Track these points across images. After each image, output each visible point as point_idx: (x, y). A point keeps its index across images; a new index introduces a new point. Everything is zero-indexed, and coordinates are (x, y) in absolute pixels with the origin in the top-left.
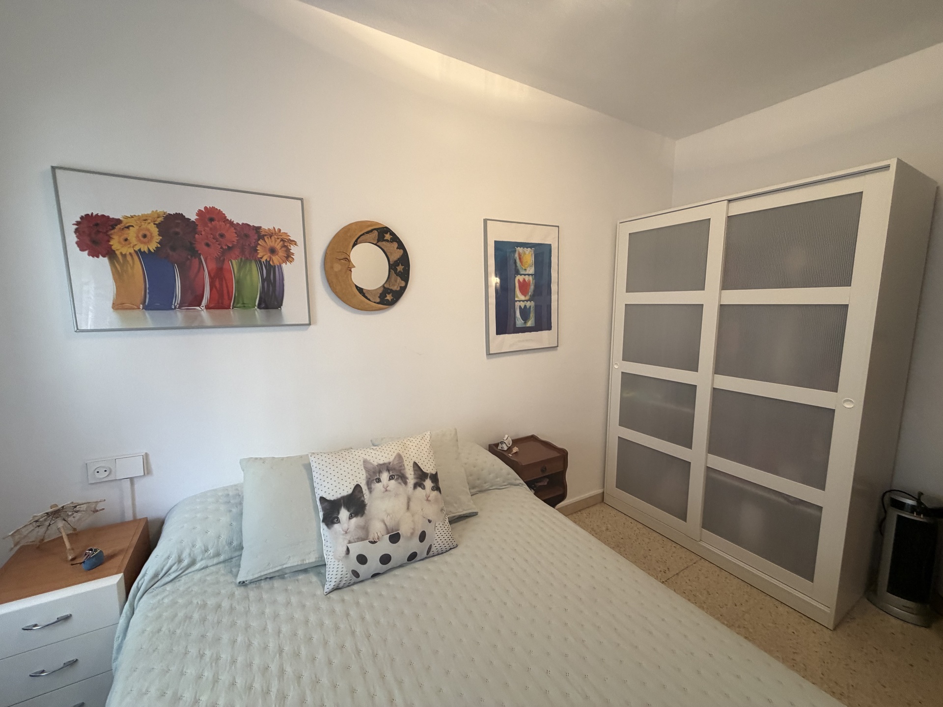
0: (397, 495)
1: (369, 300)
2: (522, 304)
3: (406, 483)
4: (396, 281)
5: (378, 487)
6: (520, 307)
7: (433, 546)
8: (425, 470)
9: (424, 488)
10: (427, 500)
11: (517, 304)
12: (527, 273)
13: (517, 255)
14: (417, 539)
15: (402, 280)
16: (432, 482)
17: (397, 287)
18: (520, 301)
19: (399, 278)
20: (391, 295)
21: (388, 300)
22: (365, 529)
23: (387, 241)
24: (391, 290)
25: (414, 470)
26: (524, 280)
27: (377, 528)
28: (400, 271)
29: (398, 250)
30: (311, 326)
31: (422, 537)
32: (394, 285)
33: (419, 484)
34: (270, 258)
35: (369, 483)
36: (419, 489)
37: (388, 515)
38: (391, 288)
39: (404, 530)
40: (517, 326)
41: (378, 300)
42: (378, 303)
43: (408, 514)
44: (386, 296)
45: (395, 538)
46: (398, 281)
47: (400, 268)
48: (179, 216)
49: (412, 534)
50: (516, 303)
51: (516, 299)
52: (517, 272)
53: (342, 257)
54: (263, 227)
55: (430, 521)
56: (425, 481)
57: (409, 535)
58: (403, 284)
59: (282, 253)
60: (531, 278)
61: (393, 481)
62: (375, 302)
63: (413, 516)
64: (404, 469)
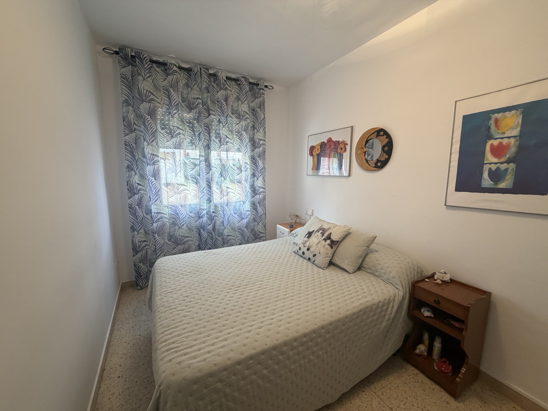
0: (318, 239)
1: (370, 166)
2: (494, 167)
3: (322, 237)
4: (383, 156)
5: (317, 233)
6: (490, 169)
7: (315, 261)
8: (331, 237)
9: (326, 242)
10: (324, 246)
11: (486, 168)
12: (505, 136)
13: (492, 122)
14: (312, 255)
15: (387, 155)
16: (330, 242)
17: (384, 159)
18: (490, 164)
19: (385, 154)
20: (380, 163)
21: (378, 165)
22: (306, 242)
23: (381, 136)
24: (381, 161)
25: (328, 235)
26: (501, 143)
27: (307, 244)
28: (386, 150)
29: (386, 139)
30: (350, 177)
31: (314, 255)
32: (382, 158)
33: (325, 240)
34: (341, 152)
35: (316, 231)
36: (324, 241)
37: (312, 242)
38: (381, 159)
39: (312, 249)
40: (483, 186)
41: (374, 166)
42: (374, 167)
43: (316, 246)
44: (378, 164)
45: (308, 249)
46: (384, 156)
47: (386, 149)
48: (324, 142)
49: (313, 252)
50: (485, 165)
51: (485, 162)
52: (490, 137)
53: (361, 148)
54: (340, 141)
55: (320, 253)
56: (328, 240)
57: (312, 252)
58: (387, 157)
59: (344, 149)
60: (512, 141)
61: (320, 234)
62: (372, 167)
63: (317, 247)
64: (326, 232)
